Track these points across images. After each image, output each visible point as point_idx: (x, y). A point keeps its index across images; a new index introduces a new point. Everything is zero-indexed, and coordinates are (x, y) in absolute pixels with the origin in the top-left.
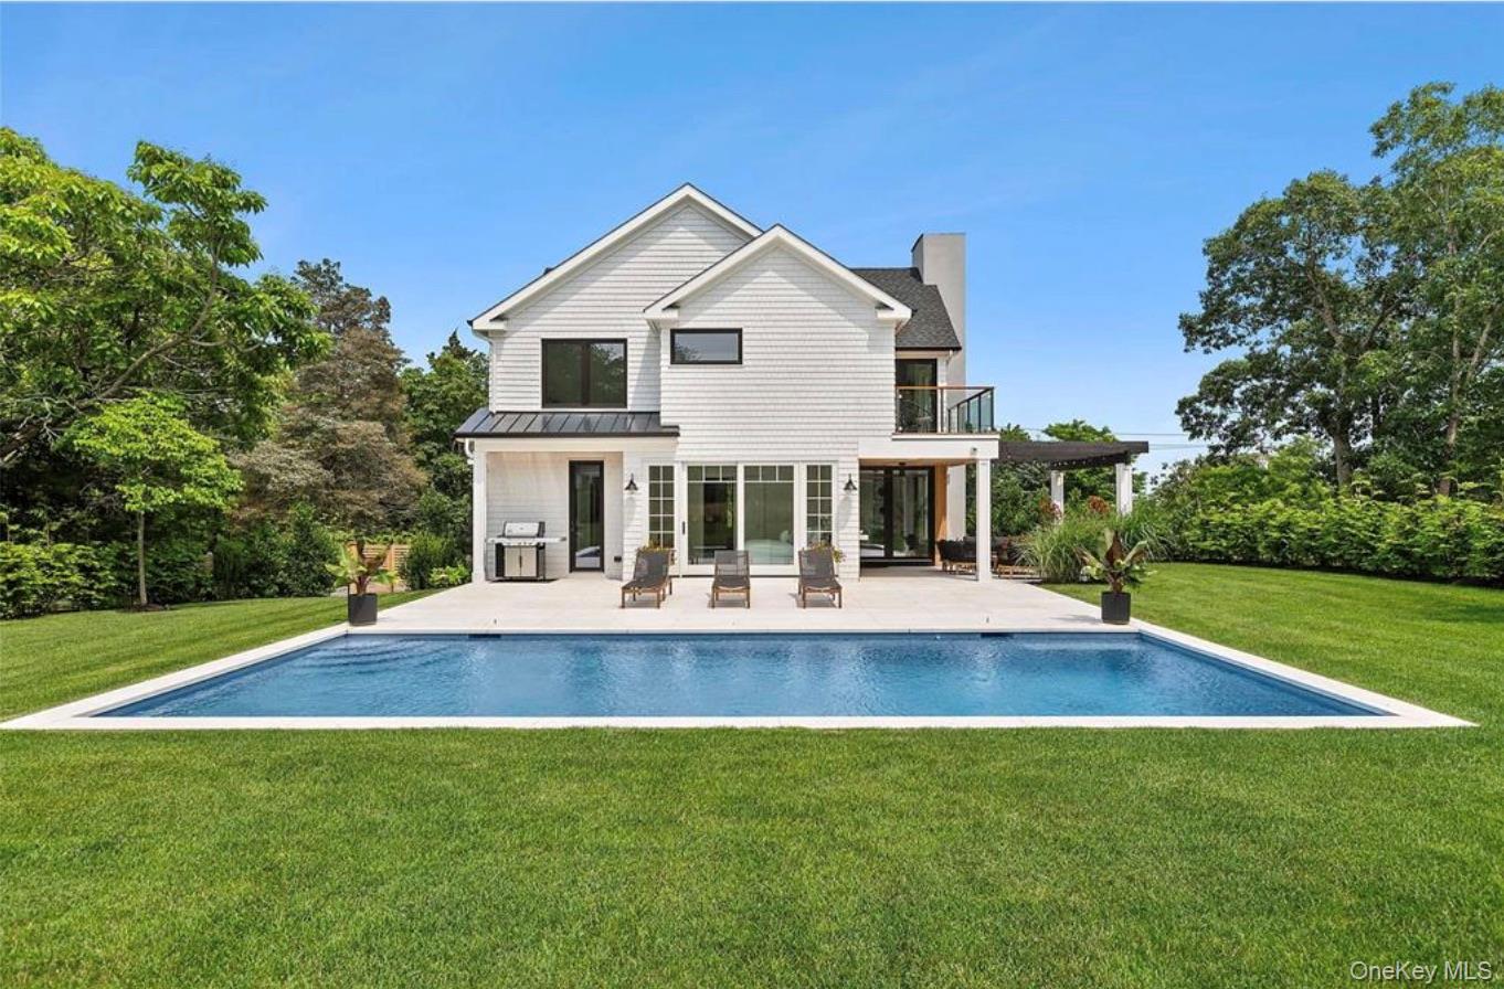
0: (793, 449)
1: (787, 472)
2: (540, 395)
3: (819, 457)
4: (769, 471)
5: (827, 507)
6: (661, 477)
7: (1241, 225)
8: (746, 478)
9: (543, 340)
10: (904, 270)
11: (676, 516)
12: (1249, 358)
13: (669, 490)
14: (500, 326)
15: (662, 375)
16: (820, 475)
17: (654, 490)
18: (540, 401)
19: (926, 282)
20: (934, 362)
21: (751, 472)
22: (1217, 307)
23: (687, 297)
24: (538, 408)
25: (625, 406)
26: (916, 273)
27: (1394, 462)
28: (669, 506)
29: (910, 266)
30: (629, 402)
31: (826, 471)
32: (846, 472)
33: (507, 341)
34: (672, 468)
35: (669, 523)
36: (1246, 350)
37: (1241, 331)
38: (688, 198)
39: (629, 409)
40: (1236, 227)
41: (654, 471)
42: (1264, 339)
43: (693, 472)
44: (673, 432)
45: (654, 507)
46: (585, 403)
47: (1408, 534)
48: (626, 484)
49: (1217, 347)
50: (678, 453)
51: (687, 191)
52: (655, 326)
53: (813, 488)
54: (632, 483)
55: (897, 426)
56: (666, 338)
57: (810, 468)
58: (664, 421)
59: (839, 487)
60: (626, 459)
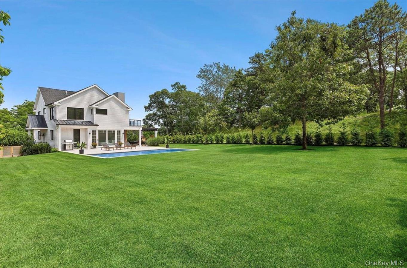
0: (115, 128)
1: (114, 131)
2: (67, 117)
3: (119, 129)
4: (111, 131)
5: (120, 136)
6: (94, 132)
7: (155, 94)
8: (108, 132)
9: (67, 107)
11: (97, 138)
12: (153, 113)
13: (95, 134)
14: (60, 104)
15: (94, 116)
16: (119, 132)
17: (93, 134)
18: (67, 118)
22: (150, 105)
23: (99, 104)
25: (83, 120)
27: (177, 131)
28: (95, 137)
31: (120, 131)
32: (122, 132)
33: (60, 107)
34: (96, 131)
35: (95, 140)
36: (153, 112)
37: (152, 109)
38: (95, 87)
39: (84, 120)
40: (154, 94)
41: (93, 131)
43: (99, 131)
44: (97, 125)
45: (93, 137)
46: (75, 119)
47: (184, 139)
49: (149, 111)
50: (97, 128)
53: (118, 134)
54: (90, 133)
55: (129, 125)
56: (95, 110)
57: (117, 131)
58: (95, 123)
59: (122, 134)
60: (88, 129)
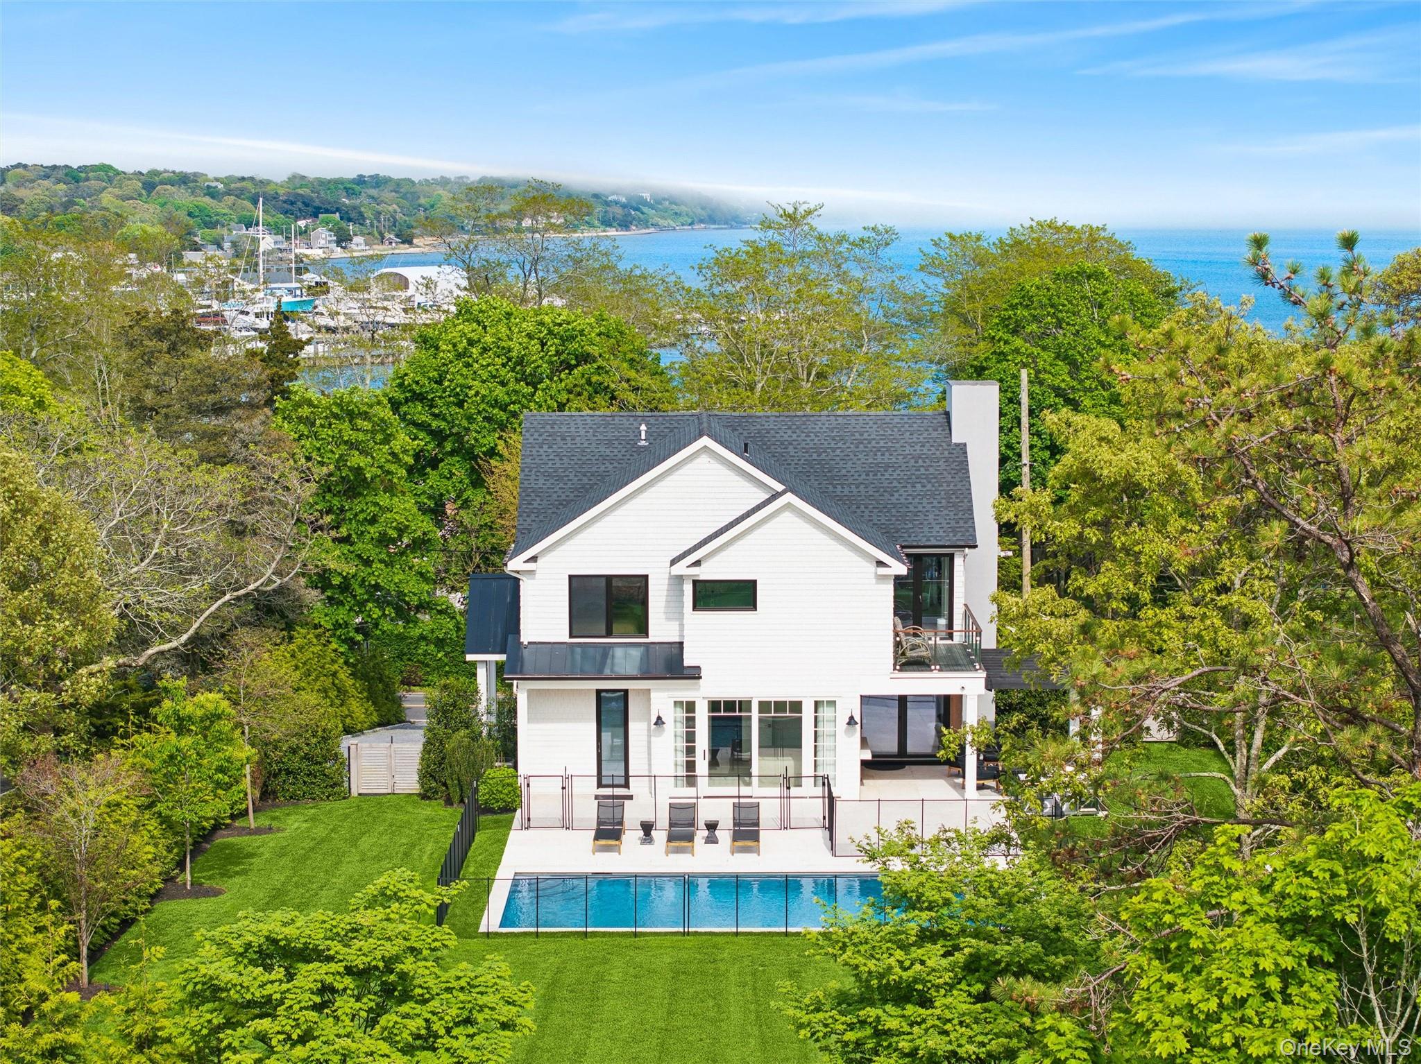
2: (567, 625)
3: (825, 692)
4: (780, 706)
6: (685, 710)
8: (760, 711)
9: (571, 575)
11: (697, 744)
15: (685, 620)
16: (827, 707)
18: (567, 631)
19: (956, 439)
20: (951, 556)
21: (764, 706)
23: (707, 555)
24: (566, 639)
28: (692, 737)
30: (650, 633)
31: (831, 705)
32: (849, 707)
33: (538, 577)
34: (694, 703)
35: (691, 751)
38: (706, 447)
39: (651, 640)
41: (678, 707)
45: (678, 737)
46: (610, 633)
48: (654, 720)
50: (700, 692)
52: (680, 579)
53: (820, 719)
54: (659, 718)
55: (895, 665)
56: (688, 589)
57: (817, 703)
58: (688, 662)
59: (843, 720)
60: (653, 695)
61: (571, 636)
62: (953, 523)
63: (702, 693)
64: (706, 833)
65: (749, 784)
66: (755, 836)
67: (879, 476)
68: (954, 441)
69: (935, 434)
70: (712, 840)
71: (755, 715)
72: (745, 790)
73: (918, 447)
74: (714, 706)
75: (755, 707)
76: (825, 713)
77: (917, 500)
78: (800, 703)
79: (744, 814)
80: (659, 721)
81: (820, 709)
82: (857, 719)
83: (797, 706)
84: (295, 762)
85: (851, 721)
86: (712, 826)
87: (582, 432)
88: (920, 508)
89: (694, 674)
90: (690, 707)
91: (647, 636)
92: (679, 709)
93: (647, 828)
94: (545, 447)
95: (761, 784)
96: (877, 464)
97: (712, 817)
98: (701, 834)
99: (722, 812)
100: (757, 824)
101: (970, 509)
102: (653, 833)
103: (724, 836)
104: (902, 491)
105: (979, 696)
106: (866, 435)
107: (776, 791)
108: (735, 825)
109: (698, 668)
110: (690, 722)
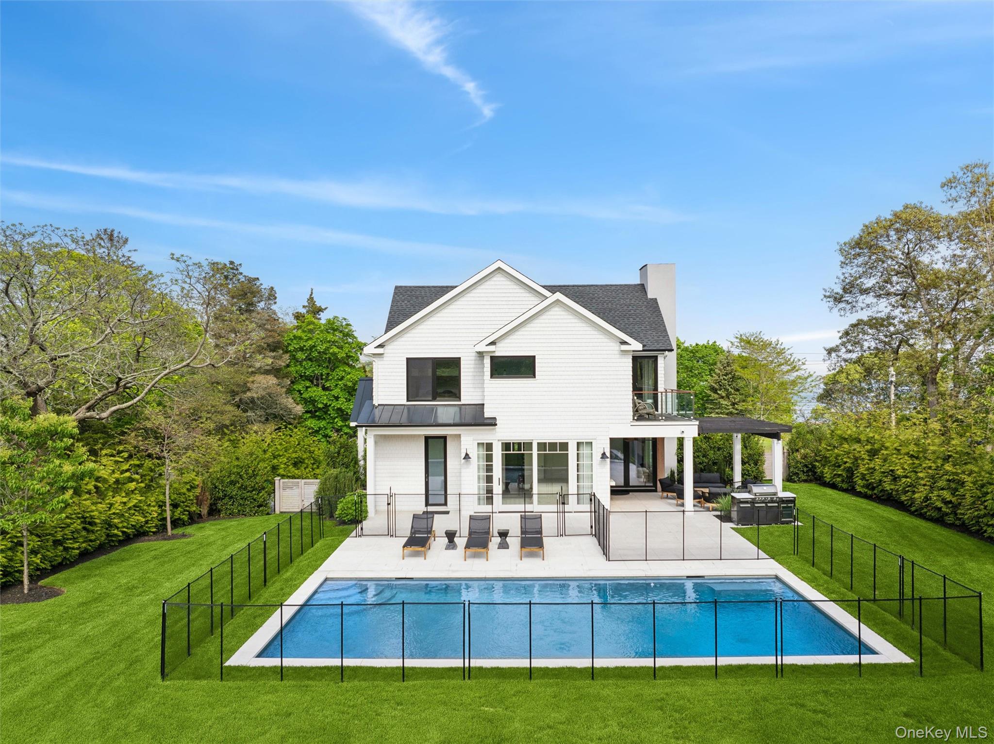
0: (568, 431)
2: (405, 393)
3: (584, 436)
4: (553, 446)
5: (590, 467)
6: (485, 449)
8: (538, 449)
9: (407, 357)
10: (635, 285)
11: (494, 474)
15: (485, 386)
18: (405, 397)
19: (650, 296)
20: (656, 358)
21: (542, 446)
23: (499, 337)
24: (404, 402)
26: (642, 288)
28: (490, 467)
29: (639, 283)
30: (462, 398)
31: (589, 445)
32: (601, 446)
33: (384, 359)
34: (491, 444)
35: (490, 479)
38: (499, 268)
39: (462, 402)
41: (480, 446)
42: (883, 308)
46: (435, 398)
48: (463, 455)
50: (497, 435)
51: (499, 264)
52: (481, 355)
53: (581, 456)
54: (467, 454)
55: (634, 416)
56: (487, 362)
57: (578, 444)
58: (487, 415)
59: (597, 456)
60: (462, 438)
61: (408, 400)
62: (656, 338)
63: (497, 437)
64: (499, 540)
65: (532, 503)
66: (539, 543)
67: (606, 314)
68: (649, 297)
69: (637, 294)
70: (504, 546)
71: (535, 452)
72: (529, 507)
73: (628, 300)
74: (506, 446)
75: (535, 447)
76: (585, 451)
77: (631, 326)
78: (567, 443)
79: (530, 525)
80: (467, 457)
81: (581, 448)
82: (608, 454)
83: (564, 446)
84: (234, 491)
85: (604, 456)
86: (503, 534)
87: (428, 295)
88: (634, 330)
89: (492, 423)
90: (489, 447)
91: (460, 400)
92: (481, 449)
93: (451, 536)
94: (406, 302)
95: (539, 503)
96: (604, 309)
97: (503, 527)
98: (496, 540)
99: (513, 524)
100: (540, 532)
101: (665, 330)
102: (456, 539)
103: (514, 541)
104: (621, 322)
105: (694, 438)
106: (596, 295)
107: (554, 508)
108: (522, 533)
109: (495, 418)
110: (489, 458)
